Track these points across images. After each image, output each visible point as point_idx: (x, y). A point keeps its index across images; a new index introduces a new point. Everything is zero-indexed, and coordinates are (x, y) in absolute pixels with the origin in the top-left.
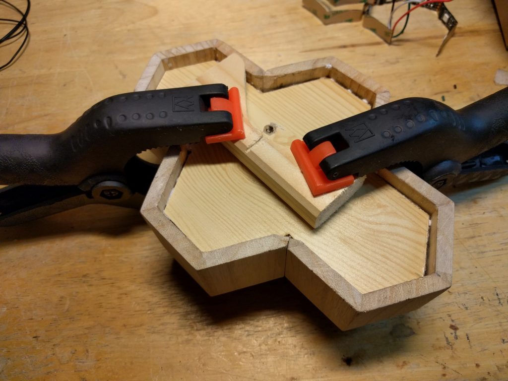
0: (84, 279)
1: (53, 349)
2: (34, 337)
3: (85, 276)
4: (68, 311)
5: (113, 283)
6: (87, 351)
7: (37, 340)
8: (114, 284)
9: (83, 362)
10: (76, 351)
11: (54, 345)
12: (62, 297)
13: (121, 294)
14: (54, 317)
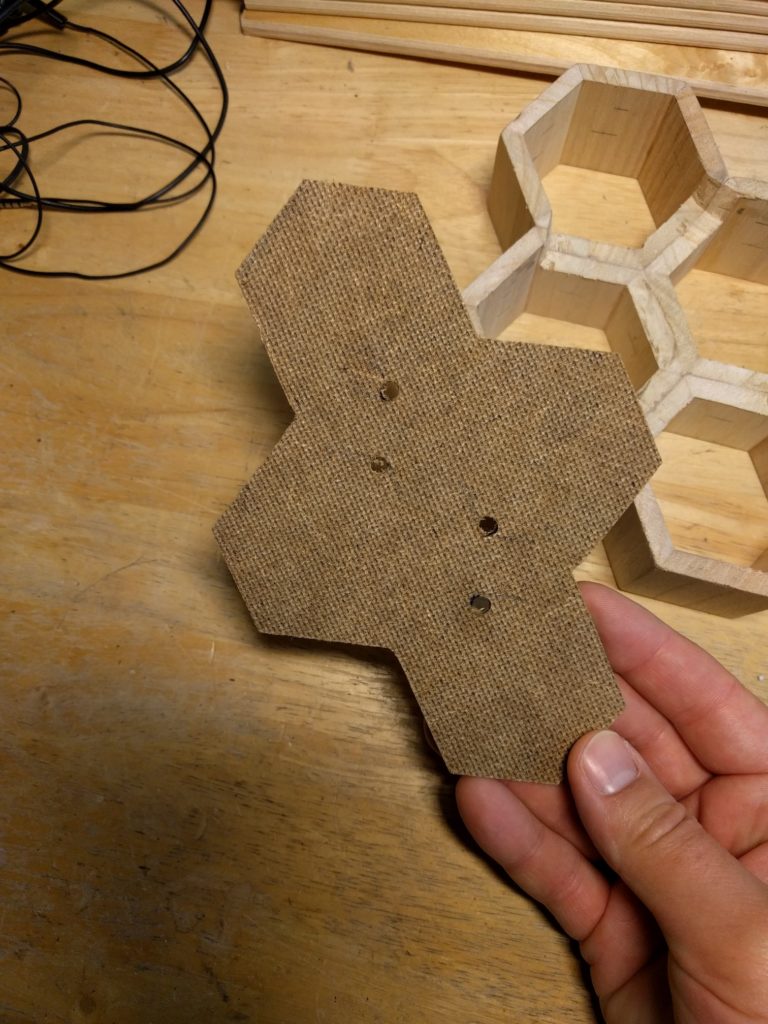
0: (237, 790)
1: (168, 899)
2: (142, 868)
3: (238, 784)
4: (200, 839)
5: (283, 815)
6: (222, 924)
7: (145, 874)
8: (286, 819)
9: (212, 941)
10: (204, 916)
11: (171, 893)
12: (195, 811)
13: (294, 841)
14: (178, 842)
